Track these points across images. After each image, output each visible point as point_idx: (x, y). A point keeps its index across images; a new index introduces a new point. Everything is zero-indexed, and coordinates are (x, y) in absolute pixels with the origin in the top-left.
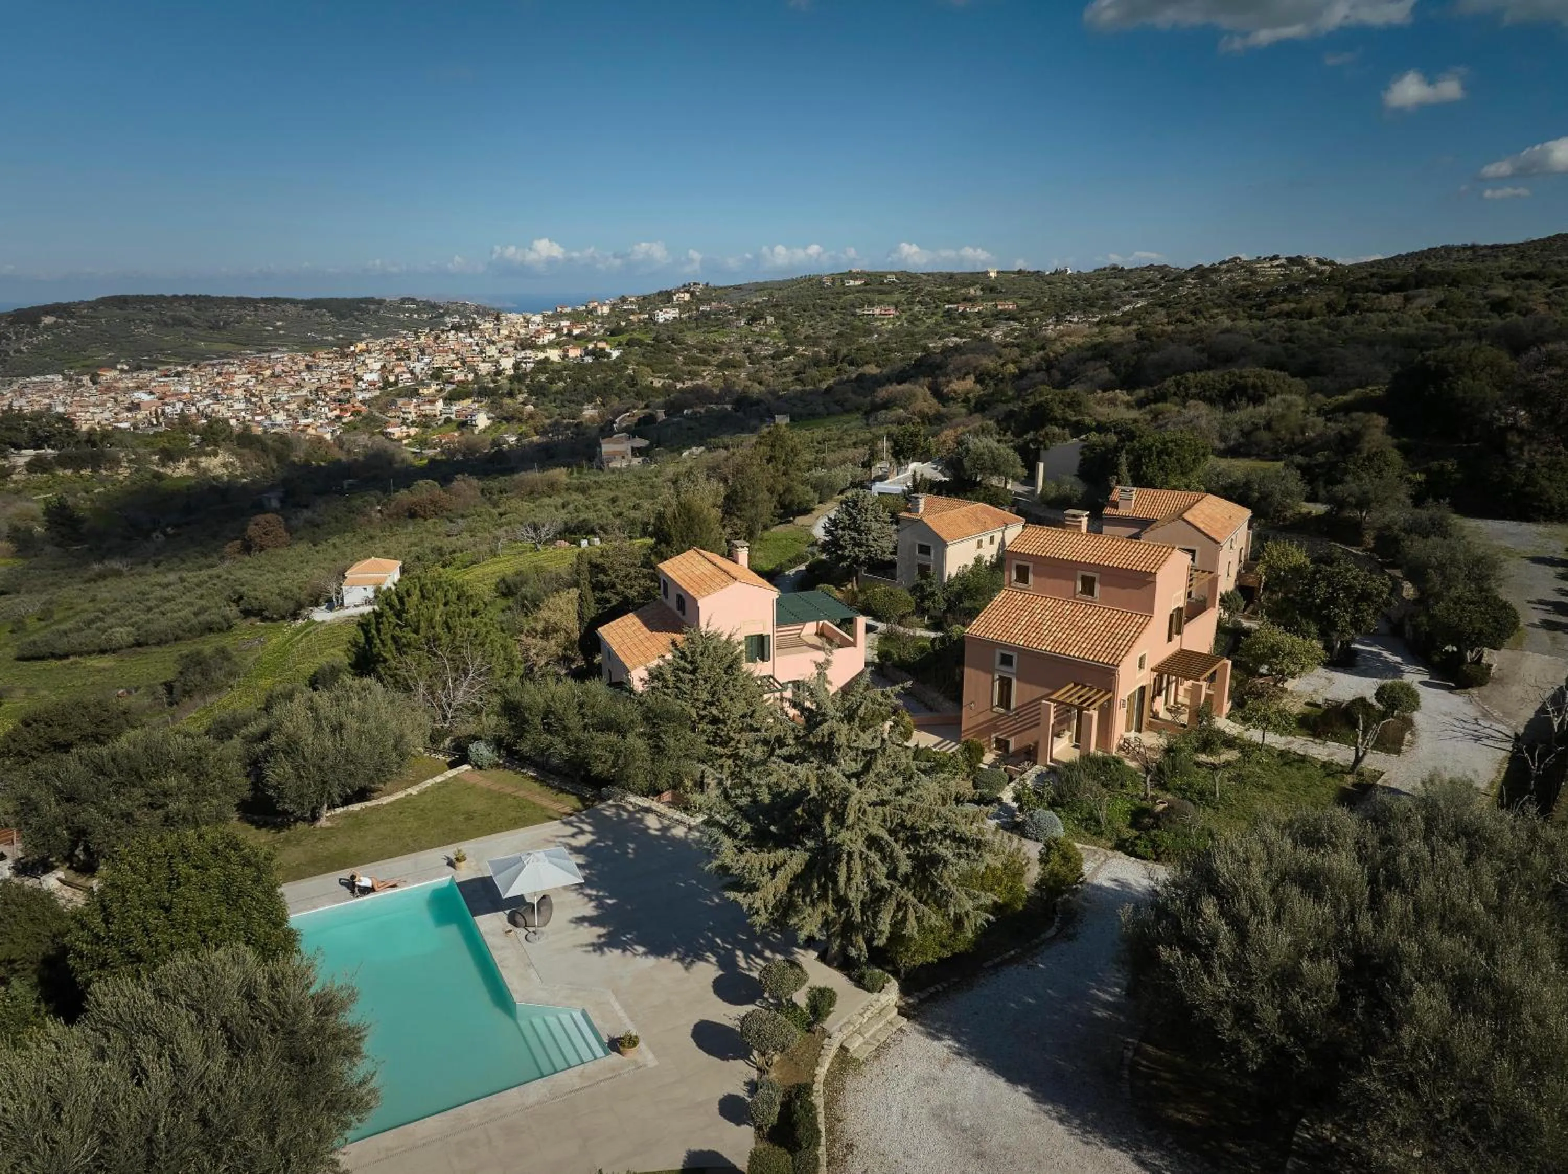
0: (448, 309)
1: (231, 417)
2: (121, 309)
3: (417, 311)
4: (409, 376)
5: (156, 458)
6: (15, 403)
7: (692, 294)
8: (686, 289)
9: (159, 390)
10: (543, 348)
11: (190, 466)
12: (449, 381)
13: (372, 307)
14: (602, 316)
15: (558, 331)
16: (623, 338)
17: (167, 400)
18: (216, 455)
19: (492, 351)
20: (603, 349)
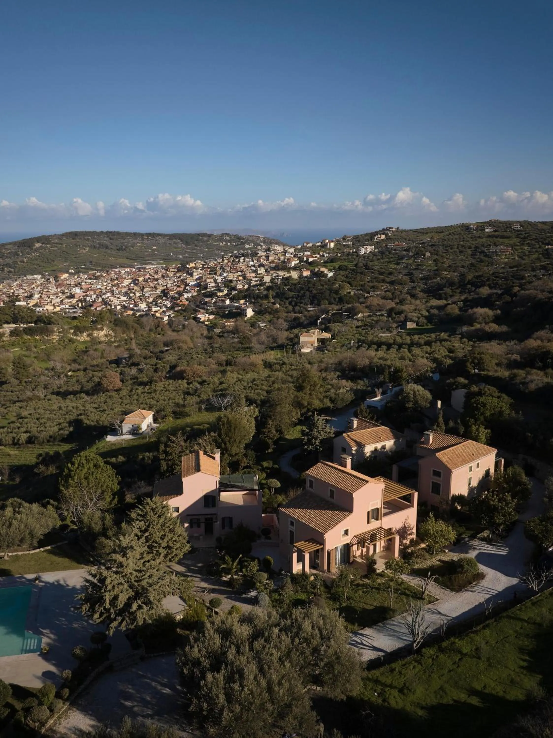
0: (248, 240)
1: (119, 305)
2: (73, 239)
3: (229, 241)
4: (214, 285)
5: (72, 331)
6: (16, 292)
7: (386, 235)
8: (383, 231)
9: (85, 287)
10: (289, 270)
11: (88, 336)
12: (234, 288)
13: (205, 239)
14: (330, 249)
15: (300, 259)
16: (337, 265)
17: (88, 293)
18: (102, 329)
19: (262, 271)
20: (323, 272)
